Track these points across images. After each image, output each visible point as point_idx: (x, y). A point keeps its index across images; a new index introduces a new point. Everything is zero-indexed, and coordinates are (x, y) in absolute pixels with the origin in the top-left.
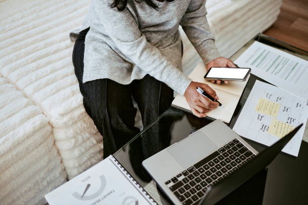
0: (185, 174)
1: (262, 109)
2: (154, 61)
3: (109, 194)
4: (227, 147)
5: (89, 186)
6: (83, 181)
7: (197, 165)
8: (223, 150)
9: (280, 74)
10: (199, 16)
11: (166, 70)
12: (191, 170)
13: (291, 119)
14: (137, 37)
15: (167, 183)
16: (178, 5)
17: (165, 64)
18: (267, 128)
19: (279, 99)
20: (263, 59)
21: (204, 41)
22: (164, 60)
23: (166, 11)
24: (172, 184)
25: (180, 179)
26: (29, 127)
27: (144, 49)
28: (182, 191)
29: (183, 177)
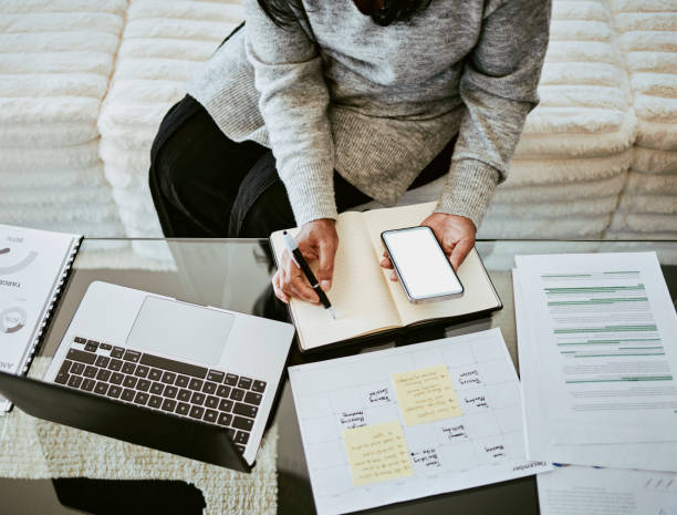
0: (116, 352)
1: (412, 387)
2: (285, 129)
3: (9, 284)
4: (232, 380)
5: (7, 250)
6: (10, 239)
7: (149, 359)
8: (217, 376)
9: (572, 362)
10: (495, 92)
11: (294, 161)
12: (130, 356)
13: (435, 457)
14: (284, 60)
15: (77, 340)
16: (407, 41)
17: (300, 147)
18: (358, 423)
19: (479, 402)
20: (594, 302)
21: (469, 159)
22: (305, 140)
23: (373, 40)
24: (81, 347)
25: (100, 352)
26: (54, 106)
27: (283, 91)
28: (75, 369)
29: (106, 353)
